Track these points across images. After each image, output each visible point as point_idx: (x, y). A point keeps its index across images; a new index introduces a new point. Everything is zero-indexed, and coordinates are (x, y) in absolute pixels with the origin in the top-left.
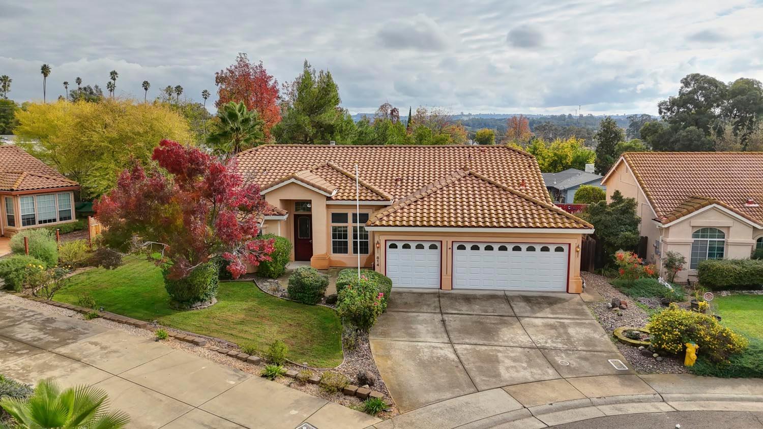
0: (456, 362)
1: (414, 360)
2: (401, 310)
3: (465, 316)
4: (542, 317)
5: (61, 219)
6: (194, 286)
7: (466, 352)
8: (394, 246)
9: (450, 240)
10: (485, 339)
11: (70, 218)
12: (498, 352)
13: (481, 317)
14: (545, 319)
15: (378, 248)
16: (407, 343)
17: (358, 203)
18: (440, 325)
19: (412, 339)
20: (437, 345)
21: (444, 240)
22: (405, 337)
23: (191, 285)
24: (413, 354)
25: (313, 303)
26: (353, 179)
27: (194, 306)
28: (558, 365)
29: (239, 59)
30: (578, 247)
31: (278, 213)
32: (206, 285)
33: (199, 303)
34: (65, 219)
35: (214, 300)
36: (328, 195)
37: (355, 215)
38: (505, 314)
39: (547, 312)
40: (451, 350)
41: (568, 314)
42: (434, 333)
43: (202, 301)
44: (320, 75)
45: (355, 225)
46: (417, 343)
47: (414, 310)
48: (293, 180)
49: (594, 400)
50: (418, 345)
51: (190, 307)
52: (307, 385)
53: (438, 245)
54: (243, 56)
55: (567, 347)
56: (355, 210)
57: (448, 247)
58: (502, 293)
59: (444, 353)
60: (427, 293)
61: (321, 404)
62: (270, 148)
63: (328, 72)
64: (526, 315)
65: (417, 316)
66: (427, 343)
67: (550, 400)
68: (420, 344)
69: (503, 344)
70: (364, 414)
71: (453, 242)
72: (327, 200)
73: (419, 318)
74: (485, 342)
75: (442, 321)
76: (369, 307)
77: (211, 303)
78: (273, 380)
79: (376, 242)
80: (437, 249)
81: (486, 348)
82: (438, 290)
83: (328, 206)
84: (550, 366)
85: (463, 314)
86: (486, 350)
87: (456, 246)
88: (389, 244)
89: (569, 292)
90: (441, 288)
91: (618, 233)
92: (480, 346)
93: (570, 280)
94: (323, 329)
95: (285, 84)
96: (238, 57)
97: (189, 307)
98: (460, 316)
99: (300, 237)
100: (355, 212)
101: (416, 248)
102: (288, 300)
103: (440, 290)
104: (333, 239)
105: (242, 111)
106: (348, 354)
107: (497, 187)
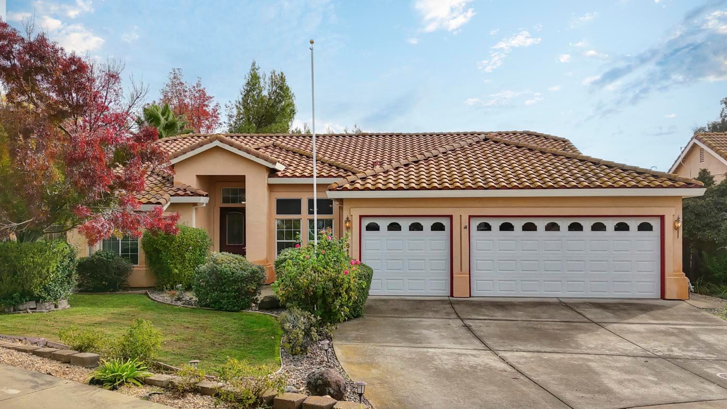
0: (511, 373)
1: (426, 369)
2: (388, 315)
3: (504, 322)
4: (640, 322)
6: (23, 268)
7: (524, 360)
8: (373, 227)
9: (465, 213)
10: (552, 345)
12: (589, 361)
13: (531, 322)
14: (647, 325)
15: (348, 228)
16: (406, 349)
17: (315, 181)
18: (463, 330)
19: (413, 345)
20: (464, 352)
21: (456, 212)
22: (401, 343)
23: (15, 266)
24: (423, 362)
25: (236, 308)
26: (309, 157)
27: (21, 307)
29: (172, 76)
30: (678, 221)
31: (192, 193)
32: (48, 271)
33: (32, 305)
35: (64, 304)
36: (271, 166)
37: (311, 202)
38: (571, 320)
39: (644, 317)
40: (496, 358)
41: (682, 319)
42: (455, 338)
43: (37, 302)
44: (272, 76)
45: (310, 217)
46: (425, 350)
47: (410, 316)
48: (217, 143)
50: (428, 352)
51: (15, 310)
52: (190, 396)
53: (446, 222)
54: (177, 72)
55: (715, 356)
56: (311, 193)
57: (463, 226)
58: (556, 300)
59: (483, 361)
60: (429, 301)
62: (196, 138)
63: (282, 73)
64: (611, 320)
65: (418, 321)
66: (446, 350)
68: (430, 350)
69: (590, 352)
71: (470, 217)
72: (269, 176)
73: (422, 323)
74: (556, 349)
75: (464, 326)
76: (333, 280)
77: (56, 306)
78: (114, 388)
79: (345, 219)
80: (444, 230)
81: (561, 356)
82: (447, 298)
83: (271, 187)
84: (702, 380)
85: (498, 320)
86: (561, 358)
87: (475, 223)
88: (366, 222)
89: (667, 297)
90: (452, 295)
91: (718, 224)
92: (547, 354)
93: (667, 277)
94: (247, 333)
95: (229, 104)
96: (171, 73)
97: (12, 310)
98: (495, 322)
99: (228, 243)
100: (310, 197)
101: (410, 230)
103: (451, 298)
104: (278, 239)
105: (167, 115)
106: (291, 361)
107: (530, 150)
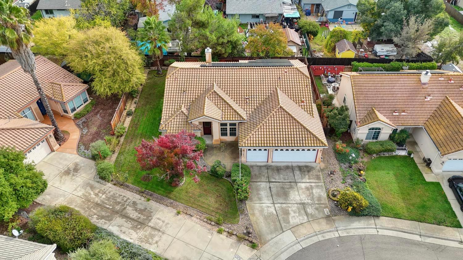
0: (276, 216)
1: (262, 215)
4: (305, 182)
5: (84, 103)
7: (278, 208)
11: (87, 101)
12: (289, 207)
13: (283, 183)
15: (244, 152)
16: (259, 204)
18: (269, 190)
19: (260, 202)
20: (269, 205)
24: (262, 212)
26: (227, 104)
28: (308, 213)
31: (199, 129)
34: (86, 102)
37: (230, 124)
38: (292, 181)
39: (307, 178)
40: (274, 208)
41: (314, 179)
45: (230, 127)
46: (262, 205)
47: (259, 180)
48: (204, 117)
49: (317, 233)
52: (232, 236)
55: (312, 202)
56: (230, 121)
58: (291, 164)
59: (272, 210)
60: (262, 166)
61: (239, 245)
64: (299, 181)
65: (261, 185)
66: (266, 204)
67: (304, 235)
69: (291, 202)
70: (252, 249)
75: (269, 187)
78: (221, 234)
80: (267, 150)
85: (277, 182)
86: (285, 206)
87: (274, 150)
89: (316, 162)
92: (283, 204)
94: (229, 197)
101: (259, 150)
102: (211, 174)
106: (241, 214)
107: (292, 117)
